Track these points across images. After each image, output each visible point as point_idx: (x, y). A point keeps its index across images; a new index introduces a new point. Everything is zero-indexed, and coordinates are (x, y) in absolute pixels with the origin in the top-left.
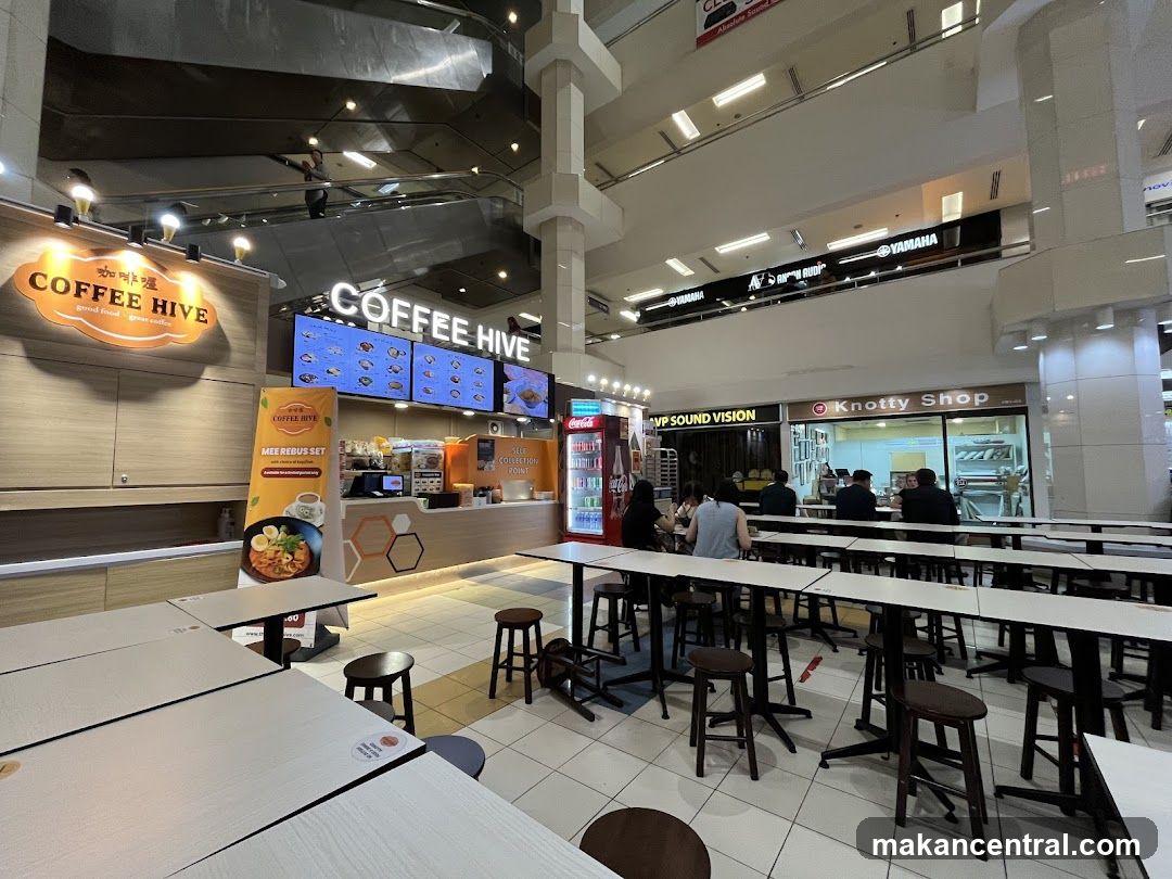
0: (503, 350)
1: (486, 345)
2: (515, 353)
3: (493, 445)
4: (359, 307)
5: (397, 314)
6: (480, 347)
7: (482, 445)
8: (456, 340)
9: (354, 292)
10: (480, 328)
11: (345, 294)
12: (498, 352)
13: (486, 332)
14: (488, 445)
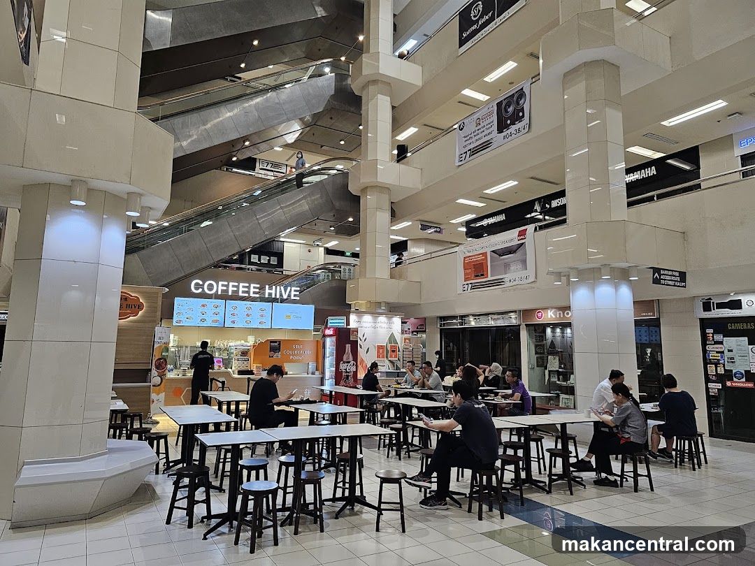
0: (281, 295)
1: (270, 294)
2: (289, 296)
3: (279, 344)
4: (203, 289)
5: (220, 288)
6: (267, 296)
7: (272, 344)
8: (252, 295)
9: (201, 283)
10: (267, 287)
11: (197, 284)
12: (278, 297)
13: (270, 288)
14: (276, 344)
